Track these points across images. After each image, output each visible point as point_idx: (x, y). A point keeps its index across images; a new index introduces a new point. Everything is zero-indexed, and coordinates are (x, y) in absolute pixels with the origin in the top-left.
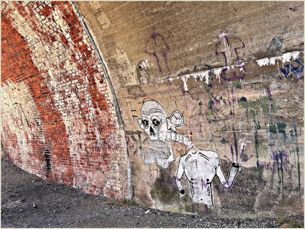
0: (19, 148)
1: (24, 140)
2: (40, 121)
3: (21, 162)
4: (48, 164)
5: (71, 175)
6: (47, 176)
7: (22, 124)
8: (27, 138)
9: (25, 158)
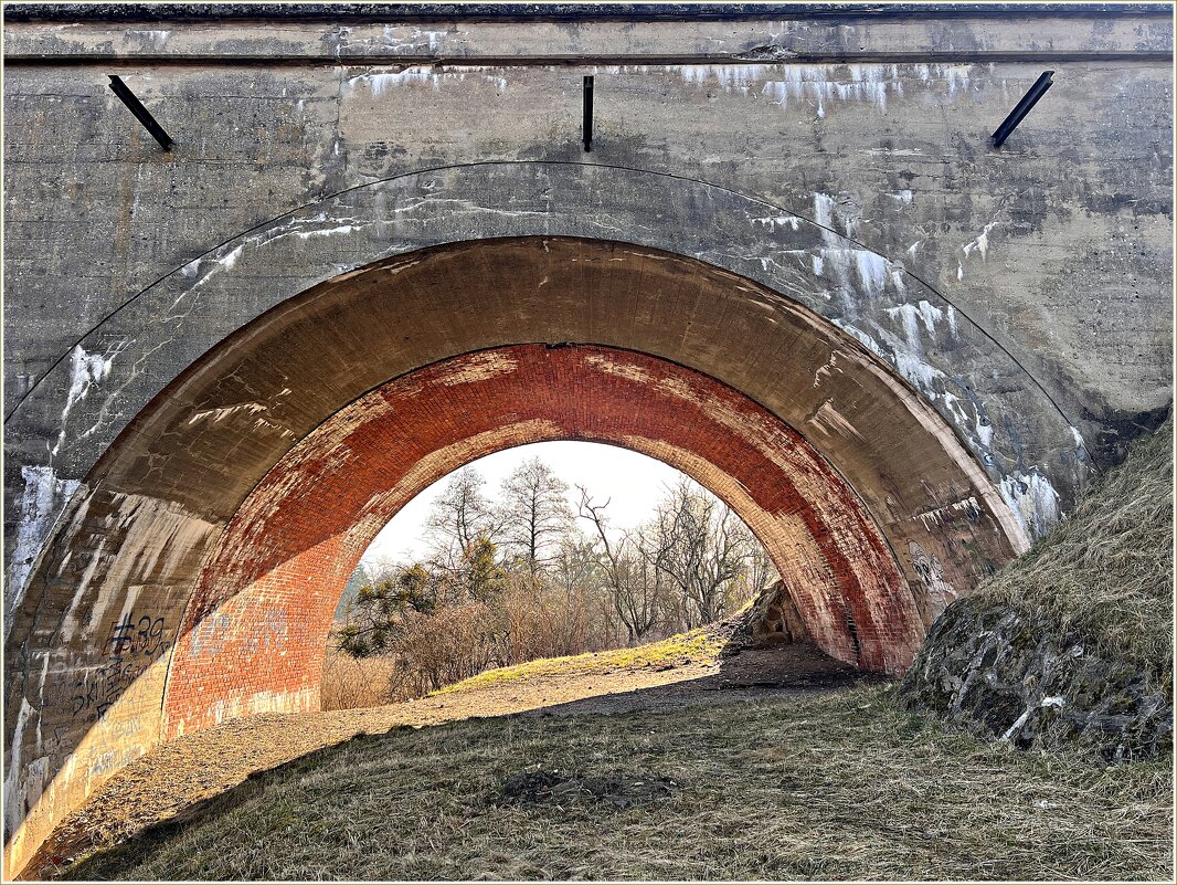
0: (819, 619)
1: (822, 604)
2: (830, 571)
3: (826, 643)
4: (856, 642)
5: (880, 654)
6: (858, 662)
7: (814, 577)
8: (825, 600)
9: (830, 635)
